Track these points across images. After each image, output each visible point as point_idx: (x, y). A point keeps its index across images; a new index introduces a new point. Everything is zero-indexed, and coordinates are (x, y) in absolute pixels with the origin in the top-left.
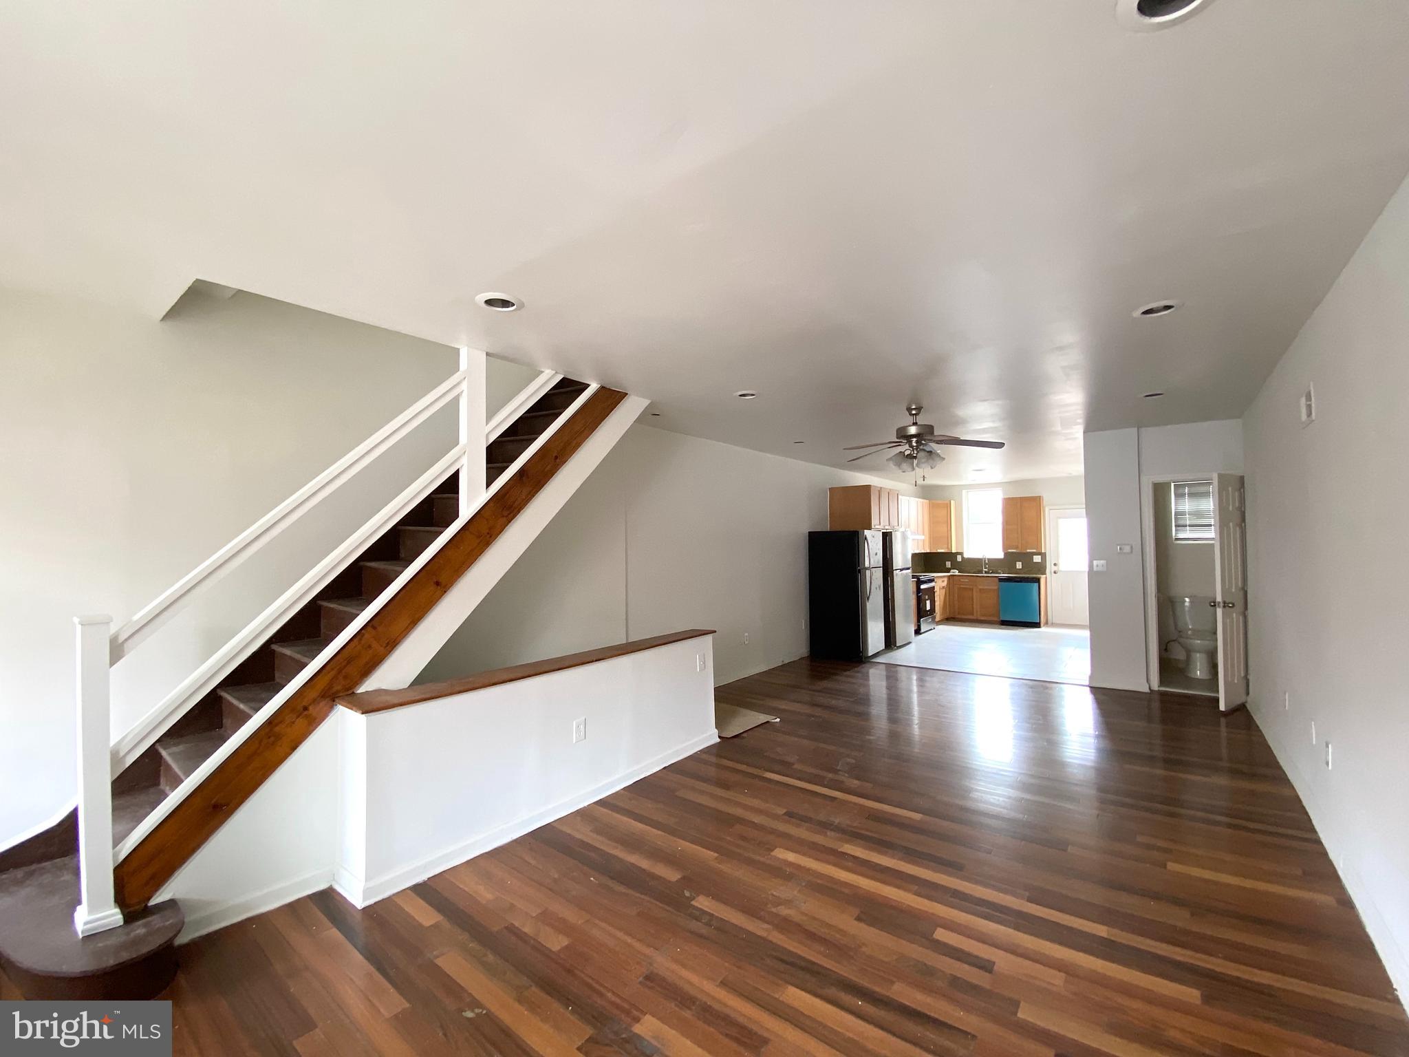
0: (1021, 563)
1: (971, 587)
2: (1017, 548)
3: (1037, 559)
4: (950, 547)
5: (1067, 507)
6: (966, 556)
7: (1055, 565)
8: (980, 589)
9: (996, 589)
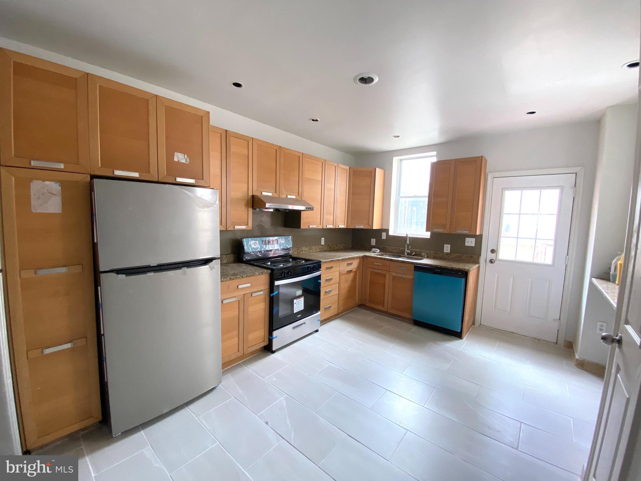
0: (449, 246)
1: (384, 272)
2: (444, 226)
3: (470, 242)
4: (370, 223)
5: (516, 173)
6: (391, 233)
7: (493, 251)
8: (394, 277)
9: (410, 279)
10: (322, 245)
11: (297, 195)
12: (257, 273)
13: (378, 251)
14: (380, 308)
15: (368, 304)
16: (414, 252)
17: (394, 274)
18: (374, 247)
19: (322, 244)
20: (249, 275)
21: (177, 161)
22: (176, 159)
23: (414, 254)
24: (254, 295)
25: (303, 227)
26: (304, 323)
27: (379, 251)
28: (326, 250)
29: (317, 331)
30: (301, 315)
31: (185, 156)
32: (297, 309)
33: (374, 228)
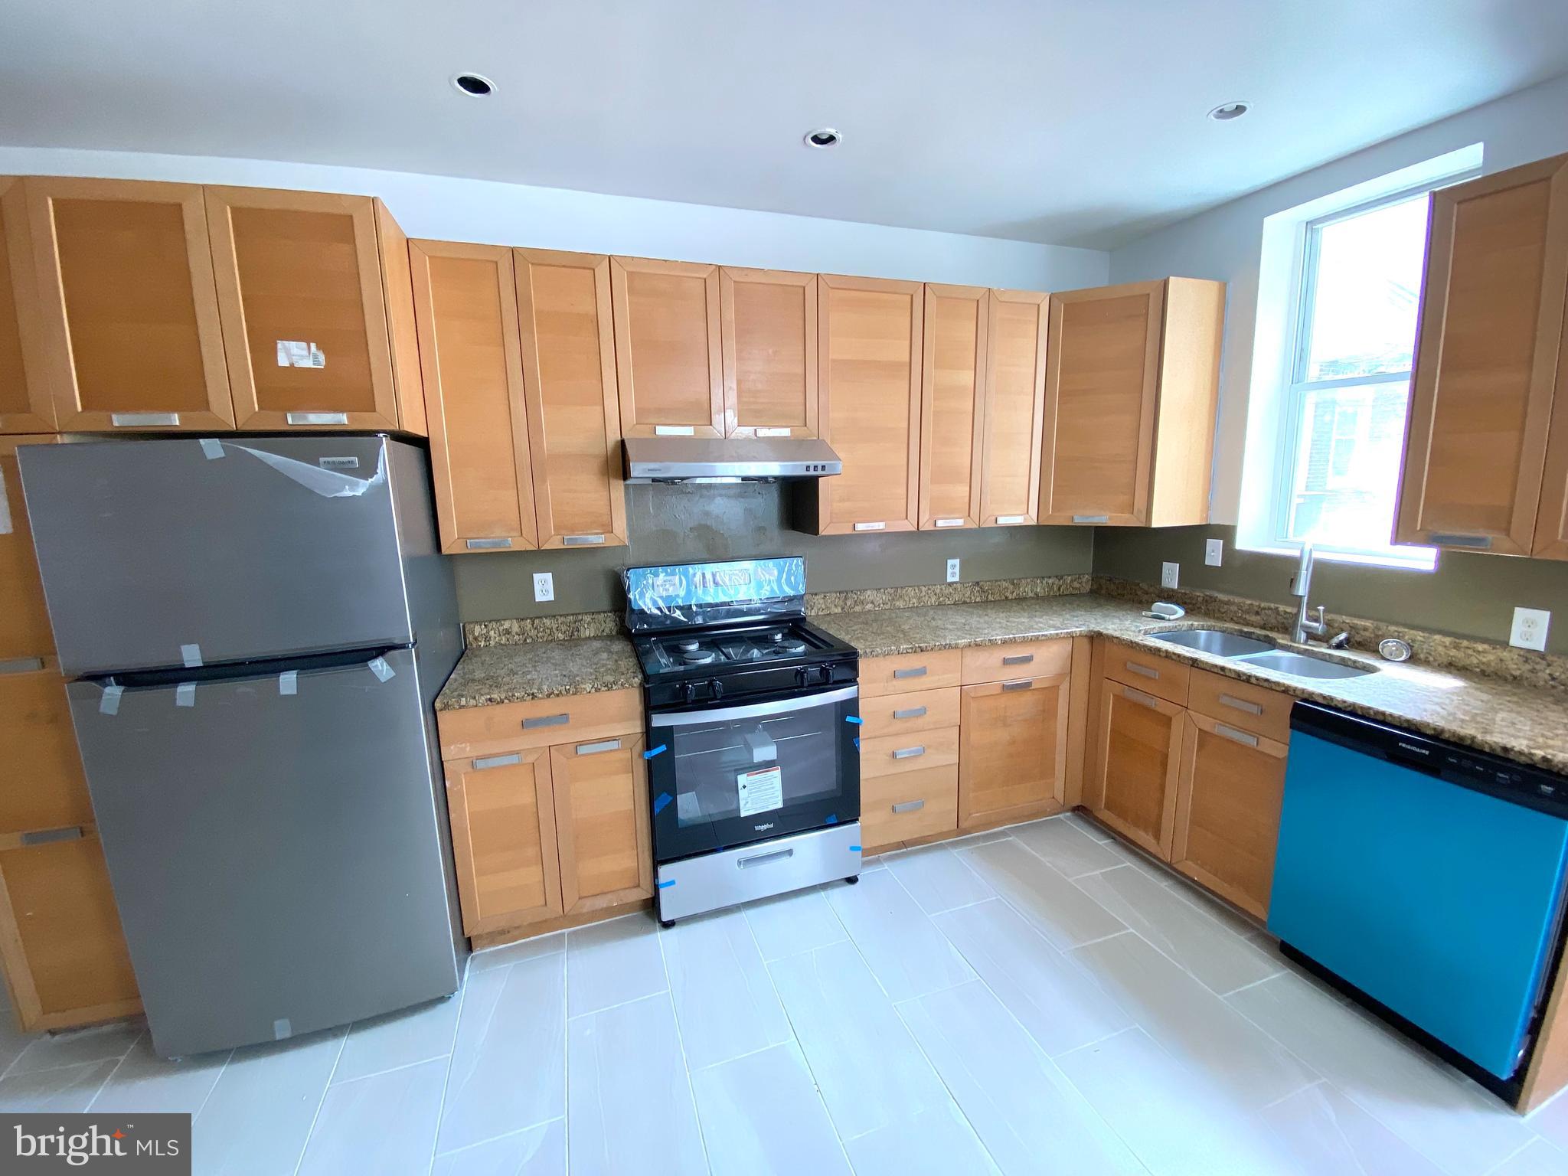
0: (1543, 617)
1: (1163, 708)
4: (1140, 504)
8: (1204, 733)
9: (1275, 758)
10: (950, 584)
11: (801, 422)
12: (588, 686)
13: (1175, 613)
14: (1144, 838)
15: (1106, 815)
16: (1342, 630)
17: (1206, 724)
18: (1169, 597)
19: (950, 579)
20: (556, 692)
21: (288, 365)
22: (283, 361)
23: (1341, 642)
24: (583, 750)
25: (826, 527)
26: (790, 852)
27: (1181, 612)
28: (968, 600)
29: (852, 880)
30: (772, 826)
31: (309, 348)
32: (755, 806)
33: (1157, 522)
